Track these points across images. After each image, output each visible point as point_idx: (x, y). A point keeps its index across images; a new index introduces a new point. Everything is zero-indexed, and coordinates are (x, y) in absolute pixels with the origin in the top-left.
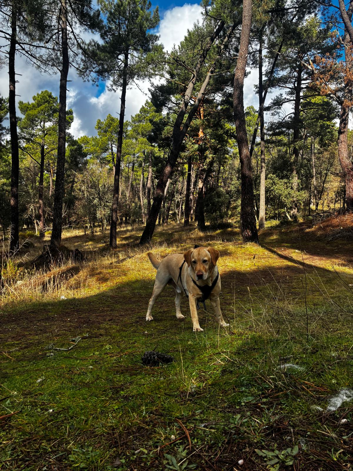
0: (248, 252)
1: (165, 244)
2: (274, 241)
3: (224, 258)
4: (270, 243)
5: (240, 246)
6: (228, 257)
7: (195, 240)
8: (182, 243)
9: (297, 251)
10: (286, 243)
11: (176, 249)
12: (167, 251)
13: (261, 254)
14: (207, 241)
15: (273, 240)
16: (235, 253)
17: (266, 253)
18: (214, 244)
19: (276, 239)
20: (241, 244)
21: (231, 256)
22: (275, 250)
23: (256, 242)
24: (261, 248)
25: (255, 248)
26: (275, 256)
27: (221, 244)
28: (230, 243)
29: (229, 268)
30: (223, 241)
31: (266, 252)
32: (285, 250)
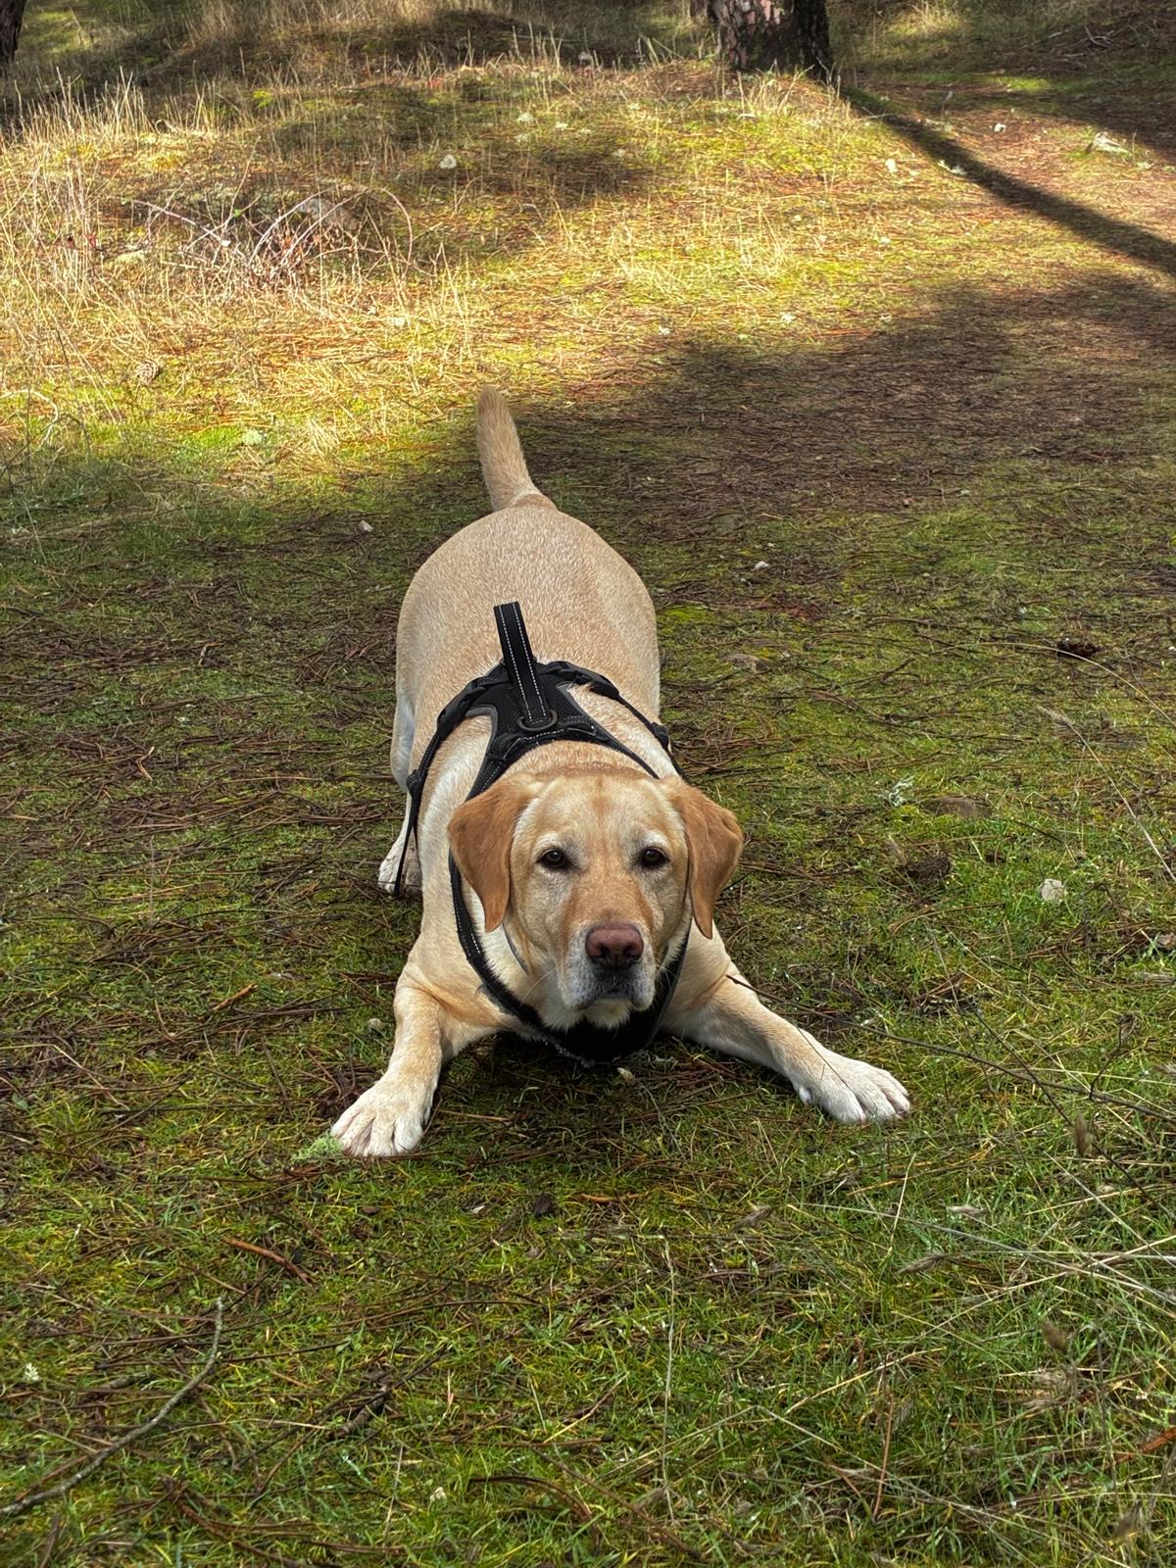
0: (758, 162)
1: (128, 96)
2: (924, 53)
3: (595, 215)
4: (897, 66)
5: (699, 105)
6: (618, 209)
7: (355, 50)
8: (261, 83)
9: (1103, 141)
10: (1014, 68)
11: (211, 135)
12: (148, 162)
13: (853, 176)
14: (453, 63)
15: (913, 43)
16: (671, 163)
17: (891, 164)
18: (514, 94)
19: (941, 36)
20: (709, 90)
21: (642, 193)
22: (949, 130)
23: (818, 75)
24: (849, 121)
25: (806, 124)
26: (959, 189)
27: (558, 90)
28: (627, 81)
29: (645, 309)
30: (570, 58)
31: (896, 158)
32: (1014, 136)
